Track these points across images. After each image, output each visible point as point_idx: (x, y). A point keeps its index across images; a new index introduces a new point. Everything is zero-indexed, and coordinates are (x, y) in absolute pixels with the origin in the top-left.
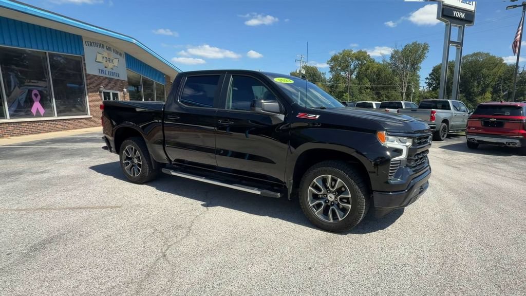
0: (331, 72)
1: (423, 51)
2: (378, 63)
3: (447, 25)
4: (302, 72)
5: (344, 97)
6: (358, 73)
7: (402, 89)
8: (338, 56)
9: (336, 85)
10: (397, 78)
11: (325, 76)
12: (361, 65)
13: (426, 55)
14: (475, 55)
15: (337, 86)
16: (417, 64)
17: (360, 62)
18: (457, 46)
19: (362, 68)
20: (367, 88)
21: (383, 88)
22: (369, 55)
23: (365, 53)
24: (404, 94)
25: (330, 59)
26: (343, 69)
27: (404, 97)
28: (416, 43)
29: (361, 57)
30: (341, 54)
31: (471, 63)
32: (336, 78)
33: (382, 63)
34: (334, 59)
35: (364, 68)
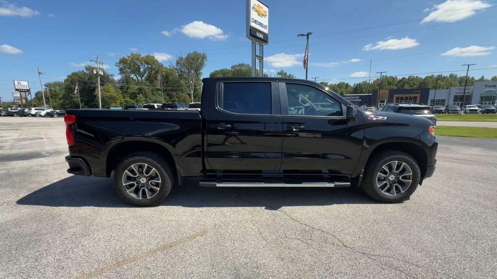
0: (120, 73)
1: (202, 60)
2: (166, 68)
3: (253, 43)
4: (100, 73)
5: (137, 98)
6: (149, 76)
7: (190, 91)
8: (126, 59)
9: (126, 86)
10: (182, 82)
11: (114, 78)
12: (151, 68)
13: (205, 63)
14: (240, 65)
15: (128, 87)
16: (199, 70)
17: (150, 66)
18: (259, 59)
19: (151, 71)
20: (158, 90)
21: (173, 90)
22: (157, 60)
23: (153, 57)
24: (192, 95)
25: (118, 61)
26: (133, 72)
27: (192, 98)
28: (196, 52)
29: (150, 61)
30: (129, 57)
31: (238, 71)
32: (127, 80)
33: (169, 68)
34: (123, 61)
35: (153, 72)
